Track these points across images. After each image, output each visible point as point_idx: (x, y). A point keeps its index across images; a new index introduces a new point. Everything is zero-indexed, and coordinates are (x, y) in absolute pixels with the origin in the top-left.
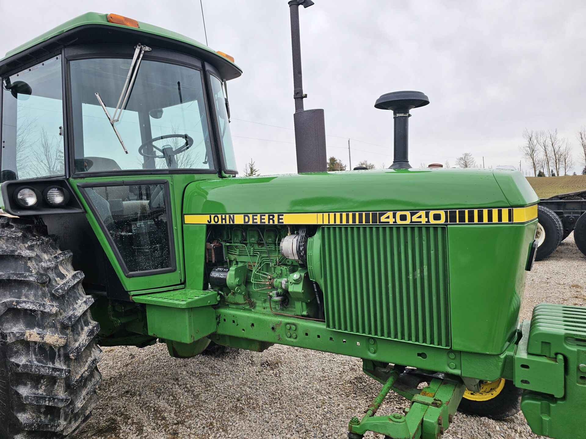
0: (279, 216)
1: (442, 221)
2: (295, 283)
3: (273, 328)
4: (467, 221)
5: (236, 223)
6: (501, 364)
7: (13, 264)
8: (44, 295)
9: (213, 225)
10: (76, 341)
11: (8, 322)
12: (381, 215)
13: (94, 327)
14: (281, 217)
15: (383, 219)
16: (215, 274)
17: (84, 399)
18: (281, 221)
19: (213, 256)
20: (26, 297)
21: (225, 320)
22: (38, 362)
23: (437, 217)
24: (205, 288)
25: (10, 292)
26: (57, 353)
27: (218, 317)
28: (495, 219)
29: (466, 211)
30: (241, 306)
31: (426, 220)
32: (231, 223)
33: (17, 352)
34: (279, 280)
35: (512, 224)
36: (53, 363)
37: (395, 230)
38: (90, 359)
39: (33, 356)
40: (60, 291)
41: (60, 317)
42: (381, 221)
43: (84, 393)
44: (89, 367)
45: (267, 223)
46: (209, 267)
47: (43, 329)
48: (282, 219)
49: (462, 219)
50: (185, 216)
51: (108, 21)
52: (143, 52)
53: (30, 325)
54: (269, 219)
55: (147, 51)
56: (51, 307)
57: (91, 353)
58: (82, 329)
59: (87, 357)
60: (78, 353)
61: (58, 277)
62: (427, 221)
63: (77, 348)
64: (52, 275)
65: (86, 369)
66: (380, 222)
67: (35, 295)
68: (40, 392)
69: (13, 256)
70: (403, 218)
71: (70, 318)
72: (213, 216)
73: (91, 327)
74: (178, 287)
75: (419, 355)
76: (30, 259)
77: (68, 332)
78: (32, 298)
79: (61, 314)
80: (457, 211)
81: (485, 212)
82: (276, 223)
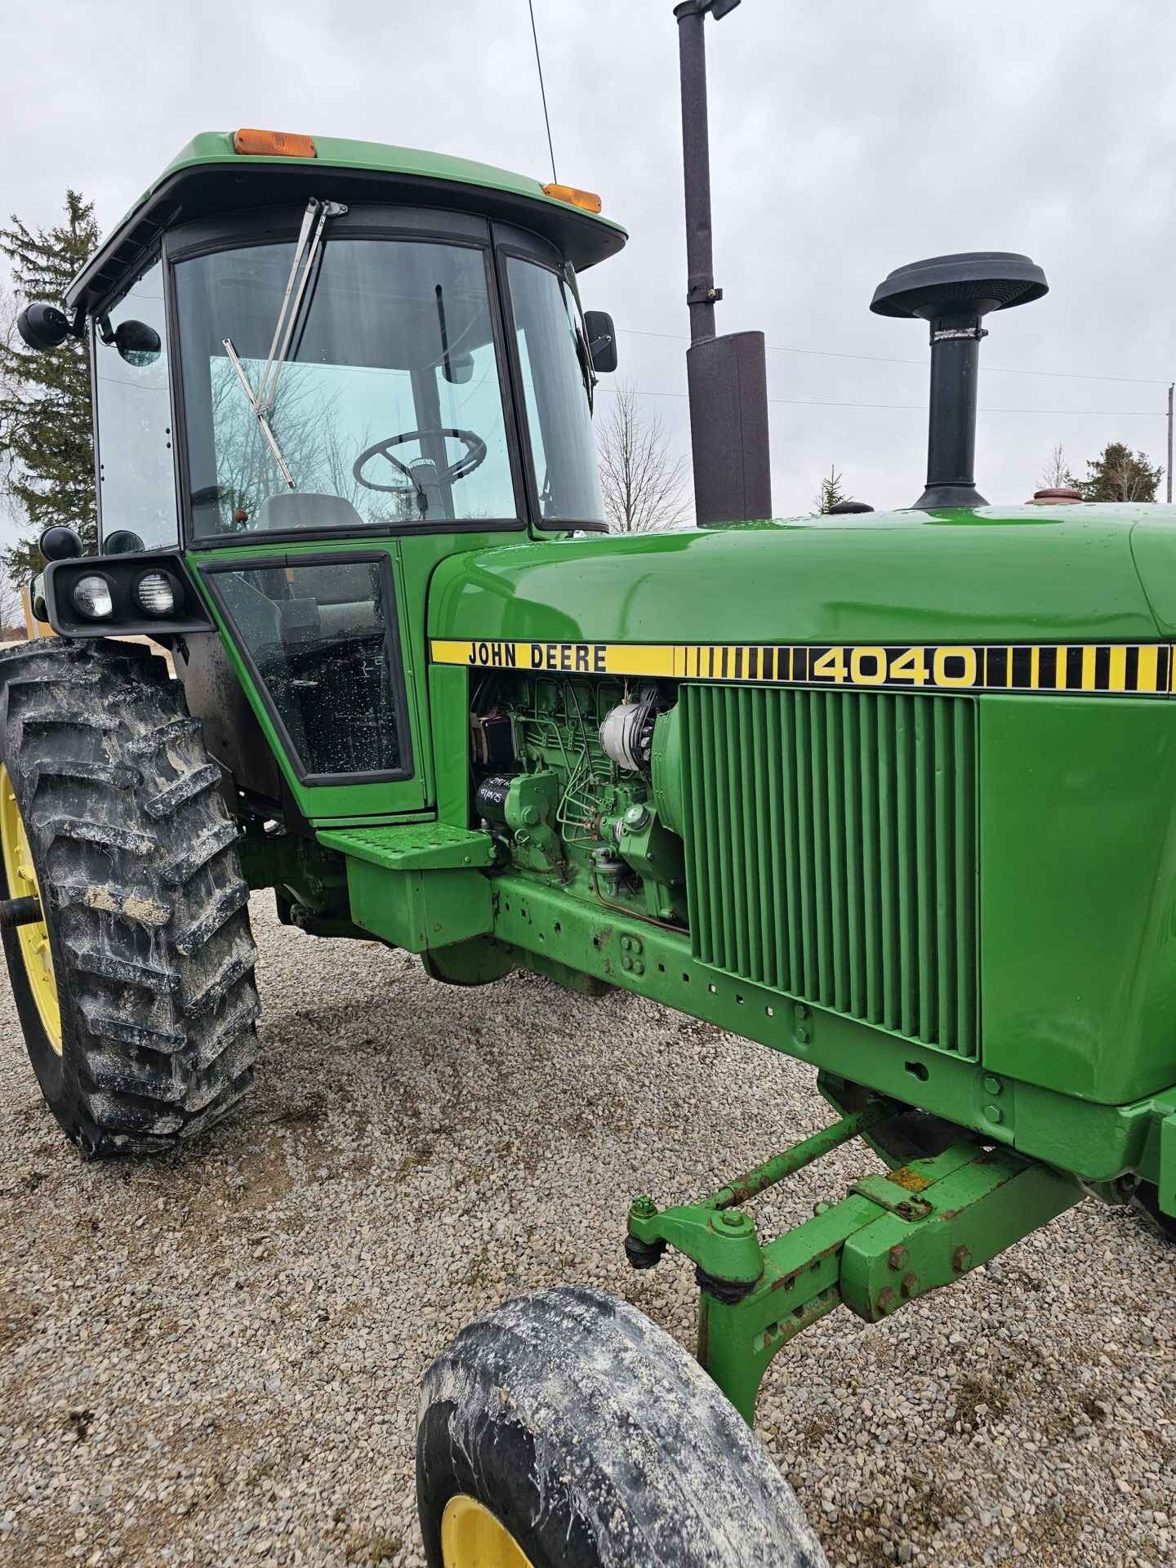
0: (597, 650)
1: (967, 681)
2: (634, 834)
3: (596, 942)
4: (1035, 684)
5: (518, 666)
6: (1121, 1135)
7: (73, 741)
8: (128, 814)
9: (479, 668)
10: (193, 917)
11: (60, 864)
12: (816, 655)
13: (235, 892)
14: (601, 654)
15: (820, 669)
16: (486, 793)
17: (220, 1043)
18: (601, 664)
19: (485, 745)
20: (94, 814)
21: (508, 907)
22: (114, 953)
23: (955, 667)
24: (474, 824)
25: (64, 803)
26: (153, 940)
27: (496, 898)
28: (1117, 682)
29: (1035, 651)
30: (543, 877)
31: (926, 674)
32: (510, 666)
33: (76, 928)
34: (611, 821)
35: (1168, 697)
36: (146, 960)
37: (846, 701)
38: (228, 961)
39: (106, 941)
40: (160, 806)
41: (159, 864)
42: (817, 673)
43: (220, 1030)
44: (224, 977)
45: (573, 669)
46: (478, 773)
47: (124, 886)
48: (603, 659)
49: (1022, 677)
50: (433, 643)
51: (237, 152)
52: (323, 219)
53: (99, 876)
54: (579, 658)
55: (338, 216)
56: (139, 840)
57: (231, 948)
58: (210, 893)
59: (222, 954)
60: (195, 944)
61: (161, 775)
62: (927, 677)
63: (194, 933)
64: (149, 770)
65: (218, 980)
66: (813, 677)
67: (110, 812)
68: (123, 1015)
69: (74, 725)
70: (869, 666)
71: (178, 867)
72: (478, 645)
73: (228, 891)
74: (418, 817)
75: (911, 1067)
76: (106, 732)
77: (176, 896)
78: (104, 818)
79: (162, 857)
80: (1010, 649)
81: (1089, 654)
82: (591, 670)
